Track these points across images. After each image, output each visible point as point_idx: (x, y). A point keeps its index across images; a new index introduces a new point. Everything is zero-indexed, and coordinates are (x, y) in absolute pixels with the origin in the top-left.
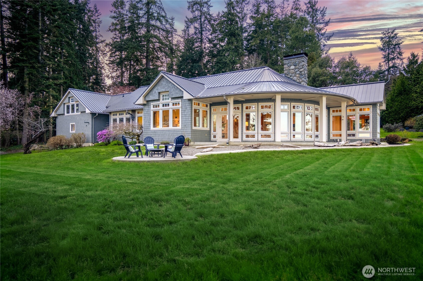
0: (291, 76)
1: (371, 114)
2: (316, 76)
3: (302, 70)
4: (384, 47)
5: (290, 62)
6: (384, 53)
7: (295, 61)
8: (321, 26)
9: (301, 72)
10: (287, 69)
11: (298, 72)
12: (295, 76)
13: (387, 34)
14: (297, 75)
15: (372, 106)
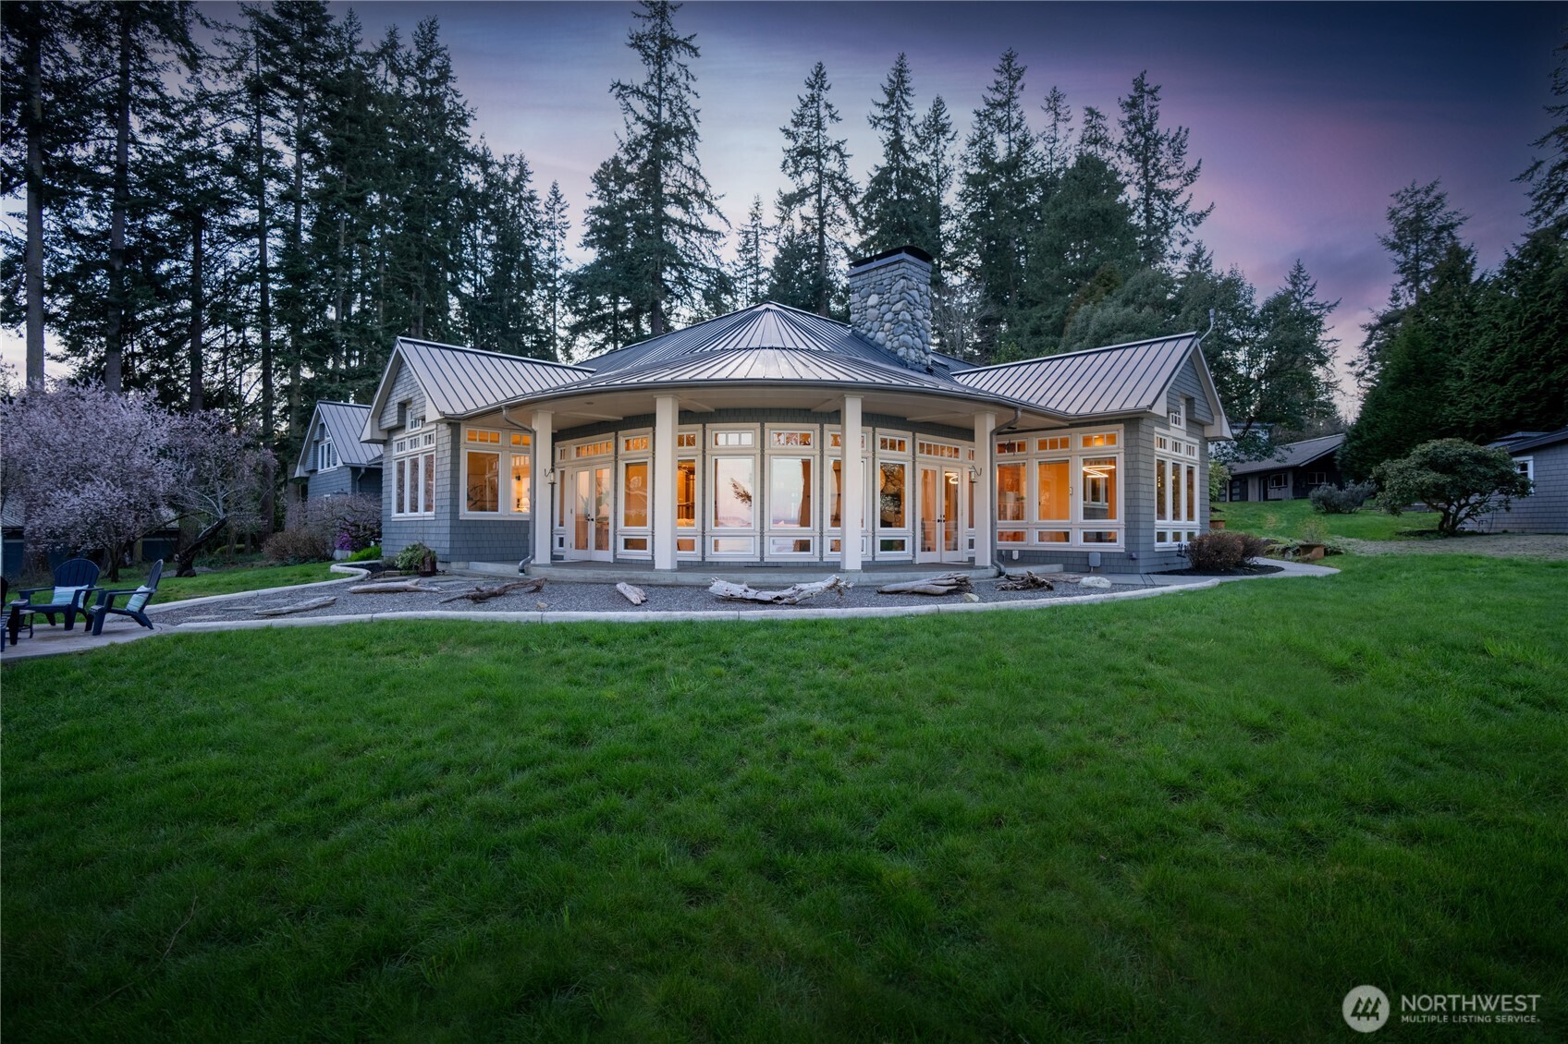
0: (870, 330)
1: (1122, 455)
2: (1103, 332)
3: (899, 306)
4: (1400, 238)
5: (866, 282)
6: (1401, 258)
7: (879, 278)
8: (1172, 185)
9: (897, 313)
10: (858, 305)
11: (889, 316)
12: (881, 328)
13: (1412, 197)
14: (887, 326)
15: (1122, 426)
